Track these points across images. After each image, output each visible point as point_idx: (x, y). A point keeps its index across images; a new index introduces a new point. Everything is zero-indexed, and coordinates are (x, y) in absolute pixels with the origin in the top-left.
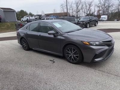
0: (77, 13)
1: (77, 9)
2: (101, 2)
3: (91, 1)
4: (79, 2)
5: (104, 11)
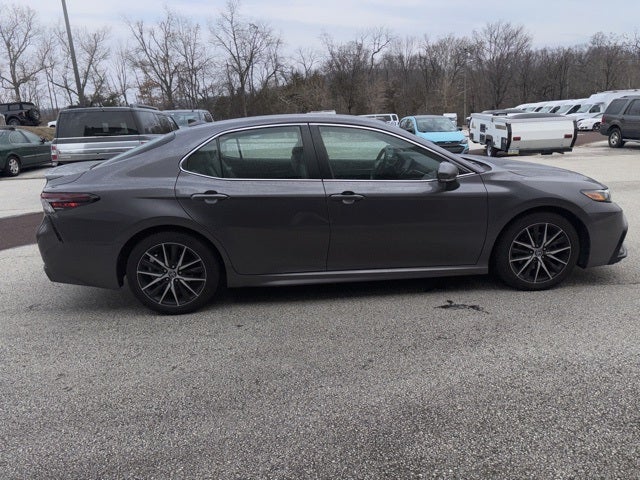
0: (16, 85)
1: (13, 66)
2: (147, 43)
3: (92, 32)
4: (23, 26)
5: (169, 88)
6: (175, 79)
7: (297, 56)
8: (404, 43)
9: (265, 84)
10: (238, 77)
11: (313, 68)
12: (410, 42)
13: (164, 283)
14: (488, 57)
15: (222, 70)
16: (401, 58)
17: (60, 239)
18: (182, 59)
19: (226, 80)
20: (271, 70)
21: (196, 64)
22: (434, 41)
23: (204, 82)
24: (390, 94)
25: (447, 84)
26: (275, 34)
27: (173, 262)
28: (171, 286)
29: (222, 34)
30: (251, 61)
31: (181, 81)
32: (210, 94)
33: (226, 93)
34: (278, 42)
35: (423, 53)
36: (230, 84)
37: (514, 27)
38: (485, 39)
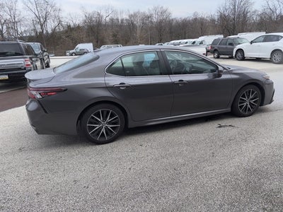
6: (5, 27)
7: (69, 17)
8: (119, 13)
9: (54, 30)
10: (39, 26)
11: (77, 23)
12: (121, 13)
13: (100, 129)
14: (155, 20)
15: (30, 22)
16: (118, 19)
17: (46, 112)
18: (8, 17)
19: (32, 27)
20: (56, 23)
21: (16, 20)
22: (132, 13)
23: (21, 29)
24: (114, 36)
25: (138, 31)
26: (58, 6)
27: (105, 118)
28: (103, 130)
29: (29, 5)
30: (46, 18)
31: (8, 28)
32: (24, 35)
33: (33, 34)
34: (60, 10)
35: (128, 18)
36: (35, 30)
37: (165, 8)
38: (153, 12)
